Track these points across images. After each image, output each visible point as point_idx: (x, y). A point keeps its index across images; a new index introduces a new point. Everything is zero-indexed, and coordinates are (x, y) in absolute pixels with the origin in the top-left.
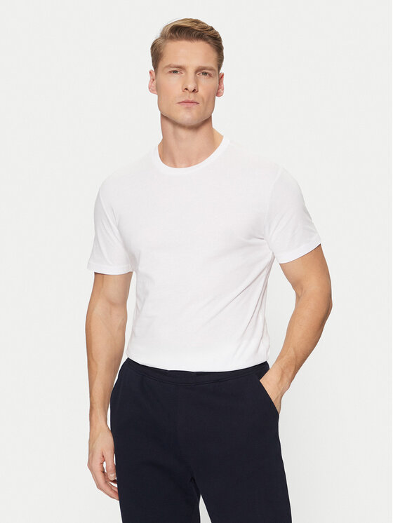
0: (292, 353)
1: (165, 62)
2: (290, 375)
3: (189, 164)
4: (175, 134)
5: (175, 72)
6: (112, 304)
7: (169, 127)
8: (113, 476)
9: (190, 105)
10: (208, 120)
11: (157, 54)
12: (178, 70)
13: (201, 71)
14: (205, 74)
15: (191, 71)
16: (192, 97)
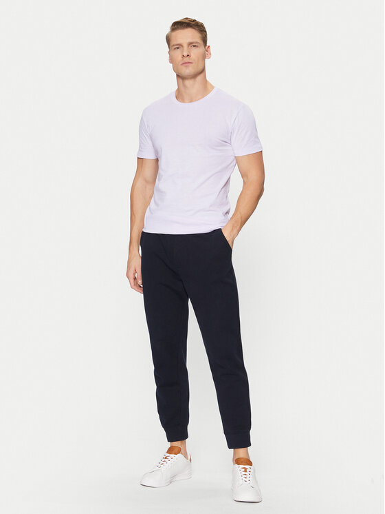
0: (238, 216)
1: (173, 42)
2: (238, 227)
3: (191, 101)
4: (183, 83)
5: (178, 48)
6: (147, 182)
7: (181, 81)
8: (140, 282)
9: (187, 64)
10: (203, 71)
11: (168, 39)
12: (179, 46)
13: (191, 44)
14: (195, 46)
15: (185, 46)
16: (187, 60)
